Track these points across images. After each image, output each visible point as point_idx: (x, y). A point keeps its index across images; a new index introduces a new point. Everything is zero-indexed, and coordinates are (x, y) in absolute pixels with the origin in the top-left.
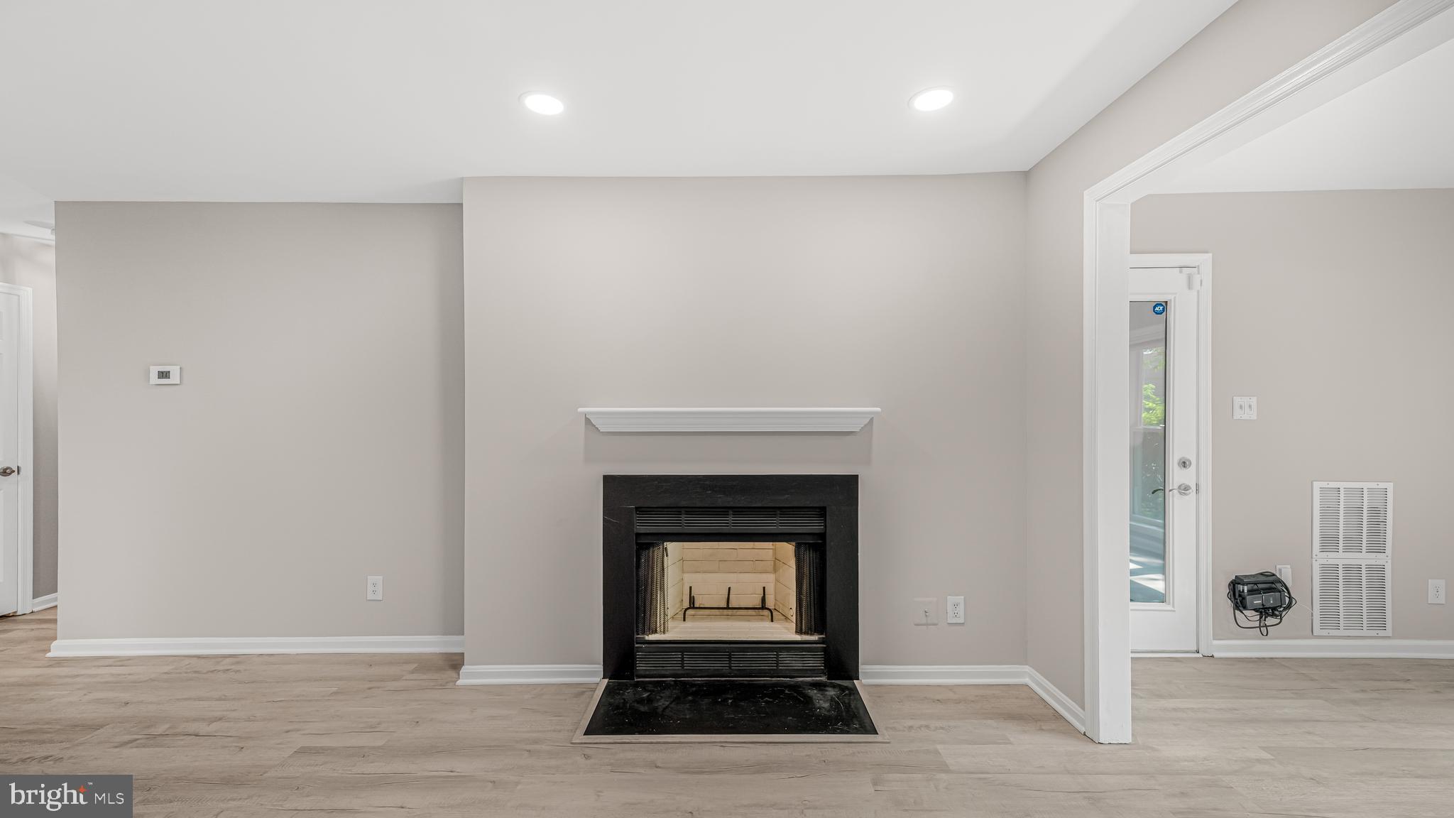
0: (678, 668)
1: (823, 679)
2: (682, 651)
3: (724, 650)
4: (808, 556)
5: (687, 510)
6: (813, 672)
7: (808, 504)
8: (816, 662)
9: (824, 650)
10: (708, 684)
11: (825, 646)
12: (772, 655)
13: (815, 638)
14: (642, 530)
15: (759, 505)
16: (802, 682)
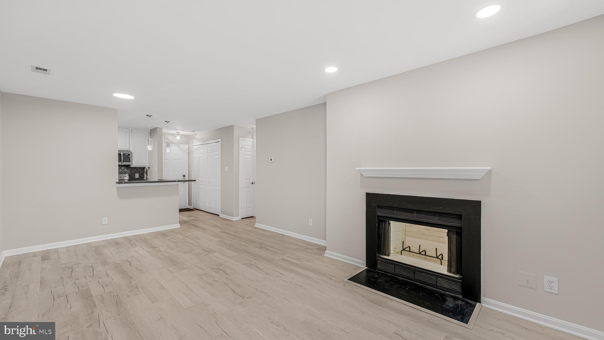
0: (393, 271)
1: (461, 297)
2: (395, 265)
3: (412, 269)
4: (454, 237)
5: (396, 209)
6: (455, 292)
7: (452, 212)
8: (458, 288)
9: (461, 283)
10: (403, 281)
11: (462, 281)
12: (434, 278)
13: (457, 276)
14: (380, 214)
15: (428, 210)
16: (448, 294)
